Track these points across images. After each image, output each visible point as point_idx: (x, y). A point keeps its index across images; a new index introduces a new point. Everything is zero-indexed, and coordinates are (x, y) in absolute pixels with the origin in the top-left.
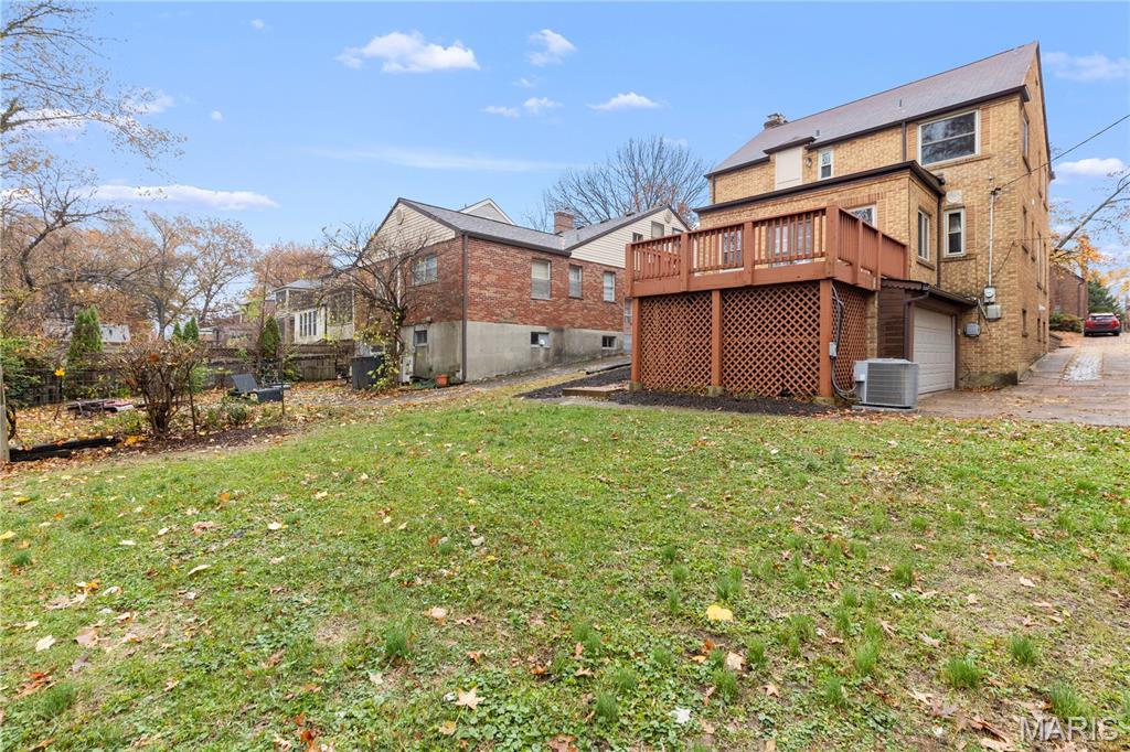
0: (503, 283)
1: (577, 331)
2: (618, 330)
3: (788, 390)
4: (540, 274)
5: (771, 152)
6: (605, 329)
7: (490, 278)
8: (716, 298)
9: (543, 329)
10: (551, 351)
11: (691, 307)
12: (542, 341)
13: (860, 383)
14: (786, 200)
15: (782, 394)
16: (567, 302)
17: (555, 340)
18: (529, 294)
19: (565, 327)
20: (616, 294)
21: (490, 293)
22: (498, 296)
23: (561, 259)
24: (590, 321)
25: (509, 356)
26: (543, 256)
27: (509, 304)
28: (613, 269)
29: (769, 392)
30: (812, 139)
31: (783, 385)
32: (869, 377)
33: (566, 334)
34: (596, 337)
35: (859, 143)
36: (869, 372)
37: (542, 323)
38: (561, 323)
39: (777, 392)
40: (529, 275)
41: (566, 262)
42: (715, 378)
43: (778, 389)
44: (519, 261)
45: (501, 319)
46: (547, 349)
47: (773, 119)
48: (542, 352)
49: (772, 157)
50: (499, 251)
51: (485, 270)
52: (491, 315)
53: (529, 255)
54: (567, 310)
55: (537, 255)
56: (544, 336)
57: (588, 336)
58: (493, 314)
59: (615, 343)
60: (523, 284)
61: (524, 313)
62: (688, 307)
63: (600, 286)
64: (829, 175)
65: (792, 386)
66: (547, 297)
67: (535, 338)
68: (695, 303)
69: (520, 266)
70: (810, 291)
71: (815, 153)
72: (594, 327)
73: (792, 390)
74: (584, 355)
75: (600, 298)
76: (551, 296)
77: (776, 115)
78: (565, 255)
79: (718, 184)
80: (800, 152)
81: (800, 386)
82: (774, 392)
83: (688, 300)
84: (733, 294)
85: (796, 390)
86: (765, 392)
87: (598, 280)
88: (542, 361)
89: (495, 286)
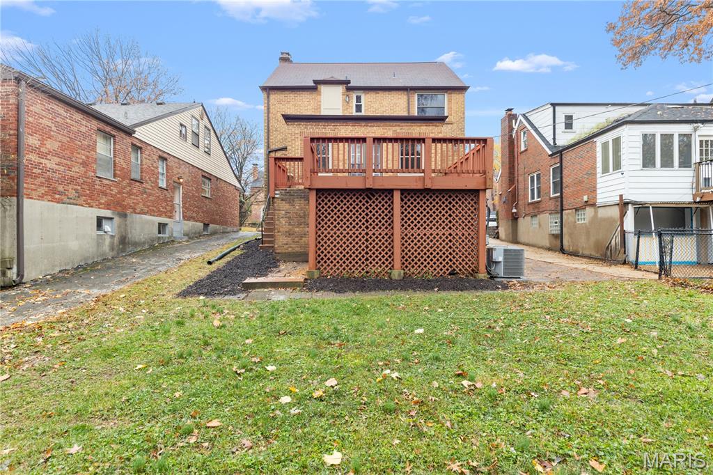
0: (66, 152)
1: (138, 216)
2: (170, 217)
3: (454, 270)
4: (103, 148)
5: (317, 82)
6: (160, 215)
7: (51, 145)
8: (397, 196)
9: (108, 213)
10: (116, 239)
11: (370, 202)
12: (107, 227)
13: (497, 263)
14: (363, 124)
15: (450, 274)
16: (130, 185)
17: (119, 227)
18: (94, 171)
19: (129, 212)
20: (167, 181)
21: (50, 163)
22: (62, 168)
23: (124, 136)
24: (148, 206)
25: (74, 245)
26: (108, 129)
27: (72, 180)
28: (165, 155)
29: (441, 273)
30: (348, 82)
31: (451, 266)
32: (505, 259)
33: (129, 218)
34: (153, 223)
35: (381, 95)
36: (505, 255)
37: (108, 207)
38: (125, 208)
39: (448, 272)
40: (94, 149)
41: (128, 140)
42: (397, 263)
43: (448, 270)
44: (83, 129)
45: (65, 199)
46: (112, 237)
47: (285, 56)
48: (108, 241)
49: (319, 86)
50: (62, 111)
51: (45, 134)
52: (53, 193)
53: (95, 124)
54: (130, 194)
55: (102, 126)
56: (109, 222)
57: (148, 222)
58: (55, 192)
59: (168, 229)
60: (88, 157)
61: (88, 193)
62: (367, 202)
63: (156, 170)
64: (361, 111)
65: (457, 267)
66: (109, 176)
67: (100, 221)
68: (374, 199)
69: (86, 136)
70: (469, 197)
71: (351, 93)
72: (151, 213)
73: (457, 270)
74: (144, 243)
75: (157, 183)
76: (115, 176)
77: (288, 54)
78: (128, 132)
79: (272, 97)
80: (340, 89)
81: (463, 267)
82: (445, 273)
83: (367, 195)
84: (409, 194)
85: (460, 270)
86: (438, 273)
87: (155, 165)
88: (108, 251)
89: (57, 155)
